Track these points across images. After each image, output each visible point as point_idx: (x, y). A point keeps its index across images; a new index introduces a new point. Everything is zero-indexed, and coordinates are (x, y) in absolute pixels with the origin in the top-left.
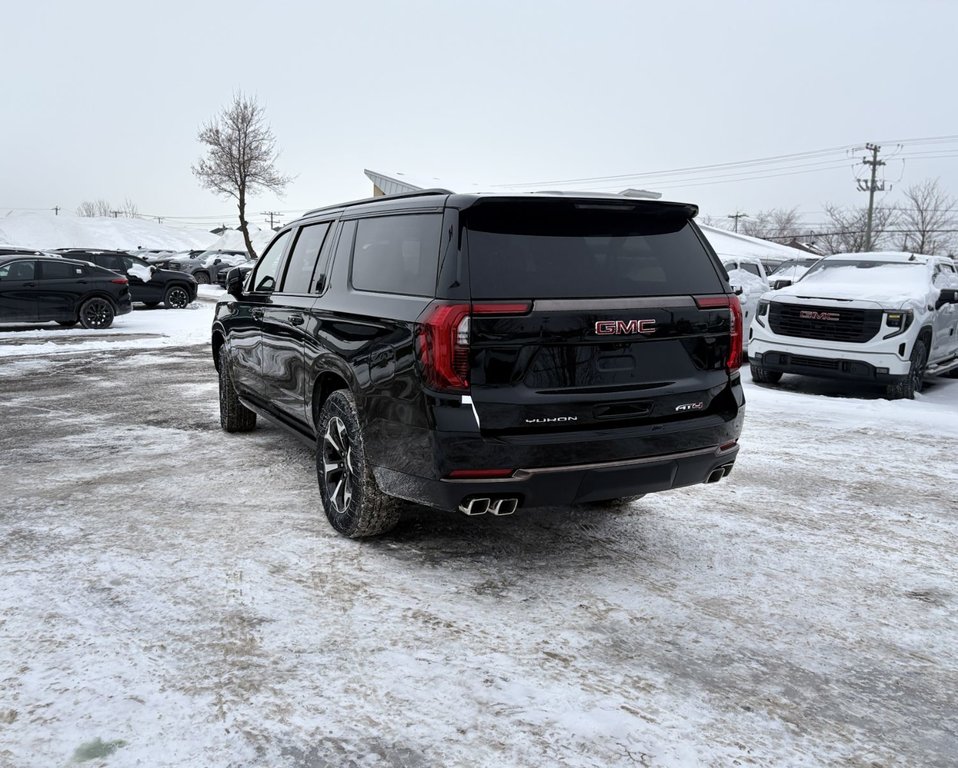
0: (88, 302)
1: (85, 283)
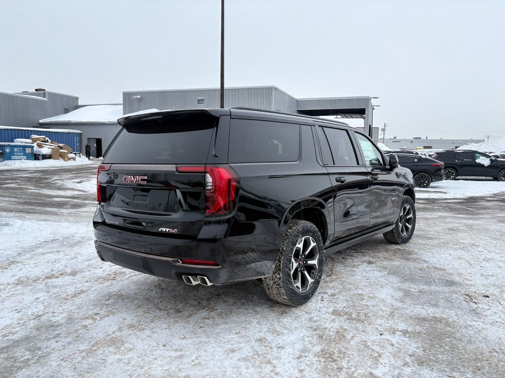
0: (418, 175)
1: (417, 166)
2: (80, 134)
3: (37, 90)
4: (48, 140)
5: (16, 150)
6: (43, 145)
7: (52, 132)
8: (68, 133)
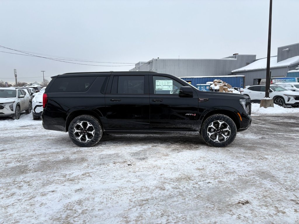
2: (244, 77)
3: (234, 55)
4: (221, 82)
5: (202, 87)
6: (217, 85)
7: (227, 77)
8: (236, 77)
